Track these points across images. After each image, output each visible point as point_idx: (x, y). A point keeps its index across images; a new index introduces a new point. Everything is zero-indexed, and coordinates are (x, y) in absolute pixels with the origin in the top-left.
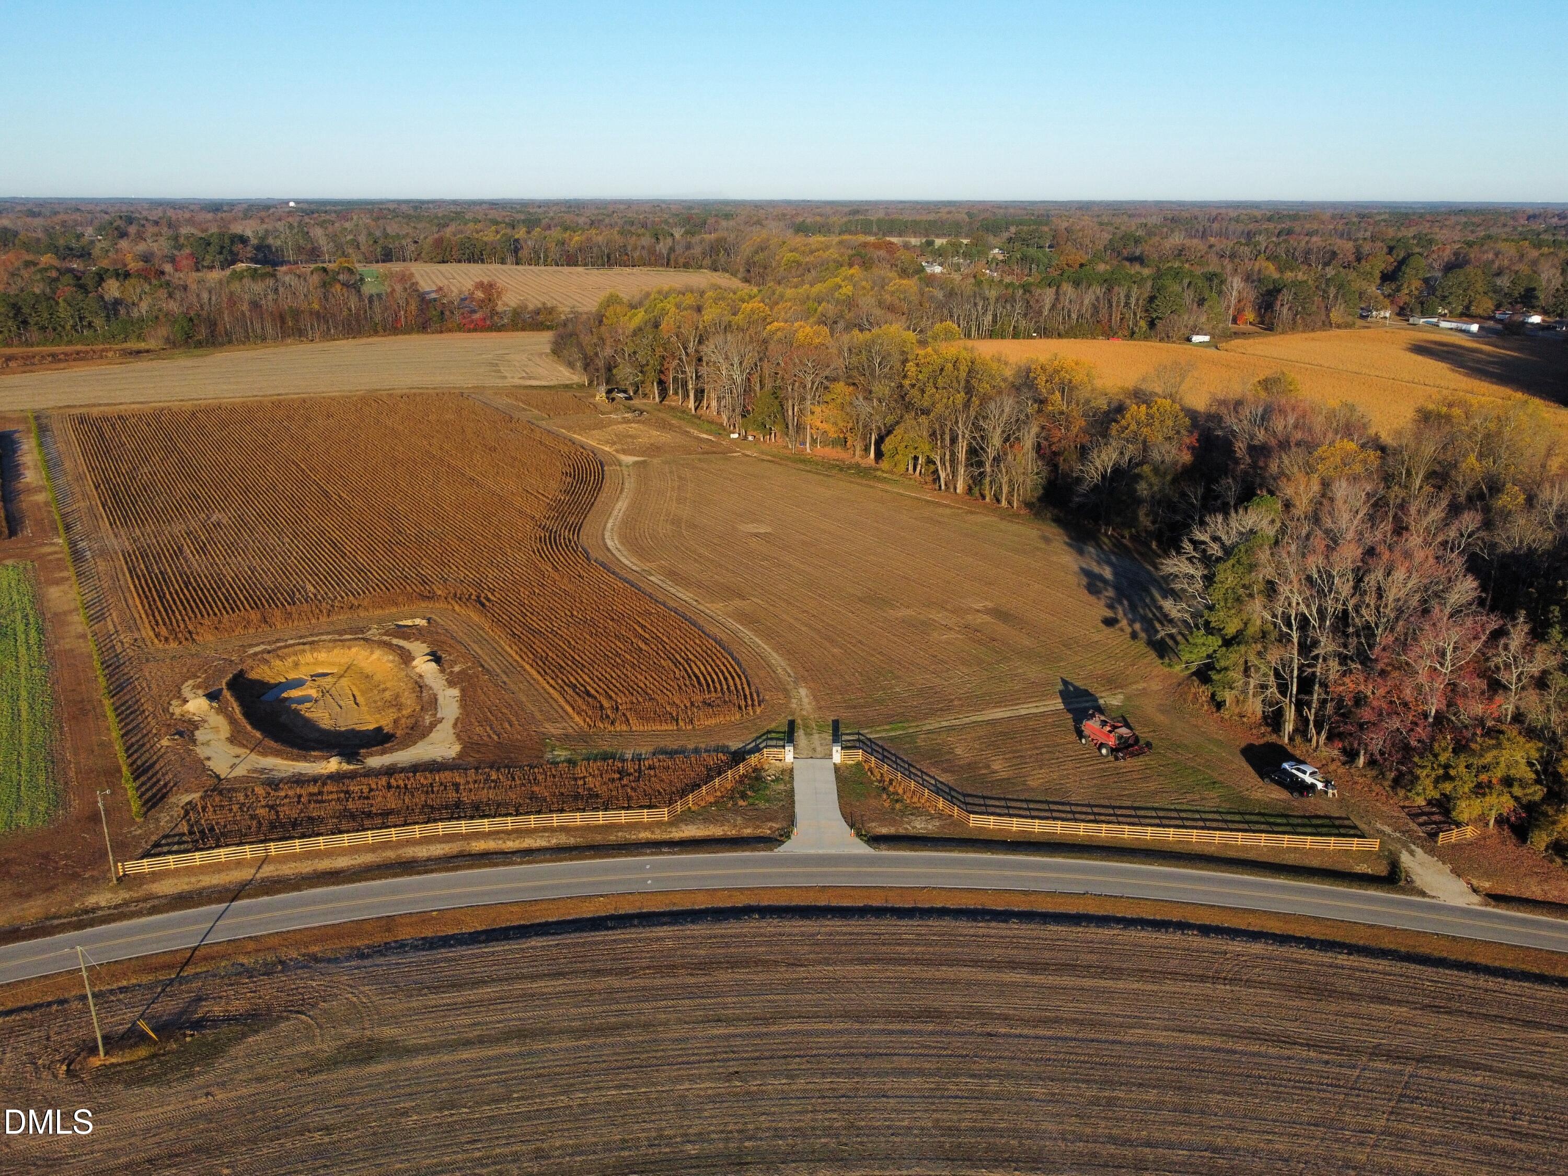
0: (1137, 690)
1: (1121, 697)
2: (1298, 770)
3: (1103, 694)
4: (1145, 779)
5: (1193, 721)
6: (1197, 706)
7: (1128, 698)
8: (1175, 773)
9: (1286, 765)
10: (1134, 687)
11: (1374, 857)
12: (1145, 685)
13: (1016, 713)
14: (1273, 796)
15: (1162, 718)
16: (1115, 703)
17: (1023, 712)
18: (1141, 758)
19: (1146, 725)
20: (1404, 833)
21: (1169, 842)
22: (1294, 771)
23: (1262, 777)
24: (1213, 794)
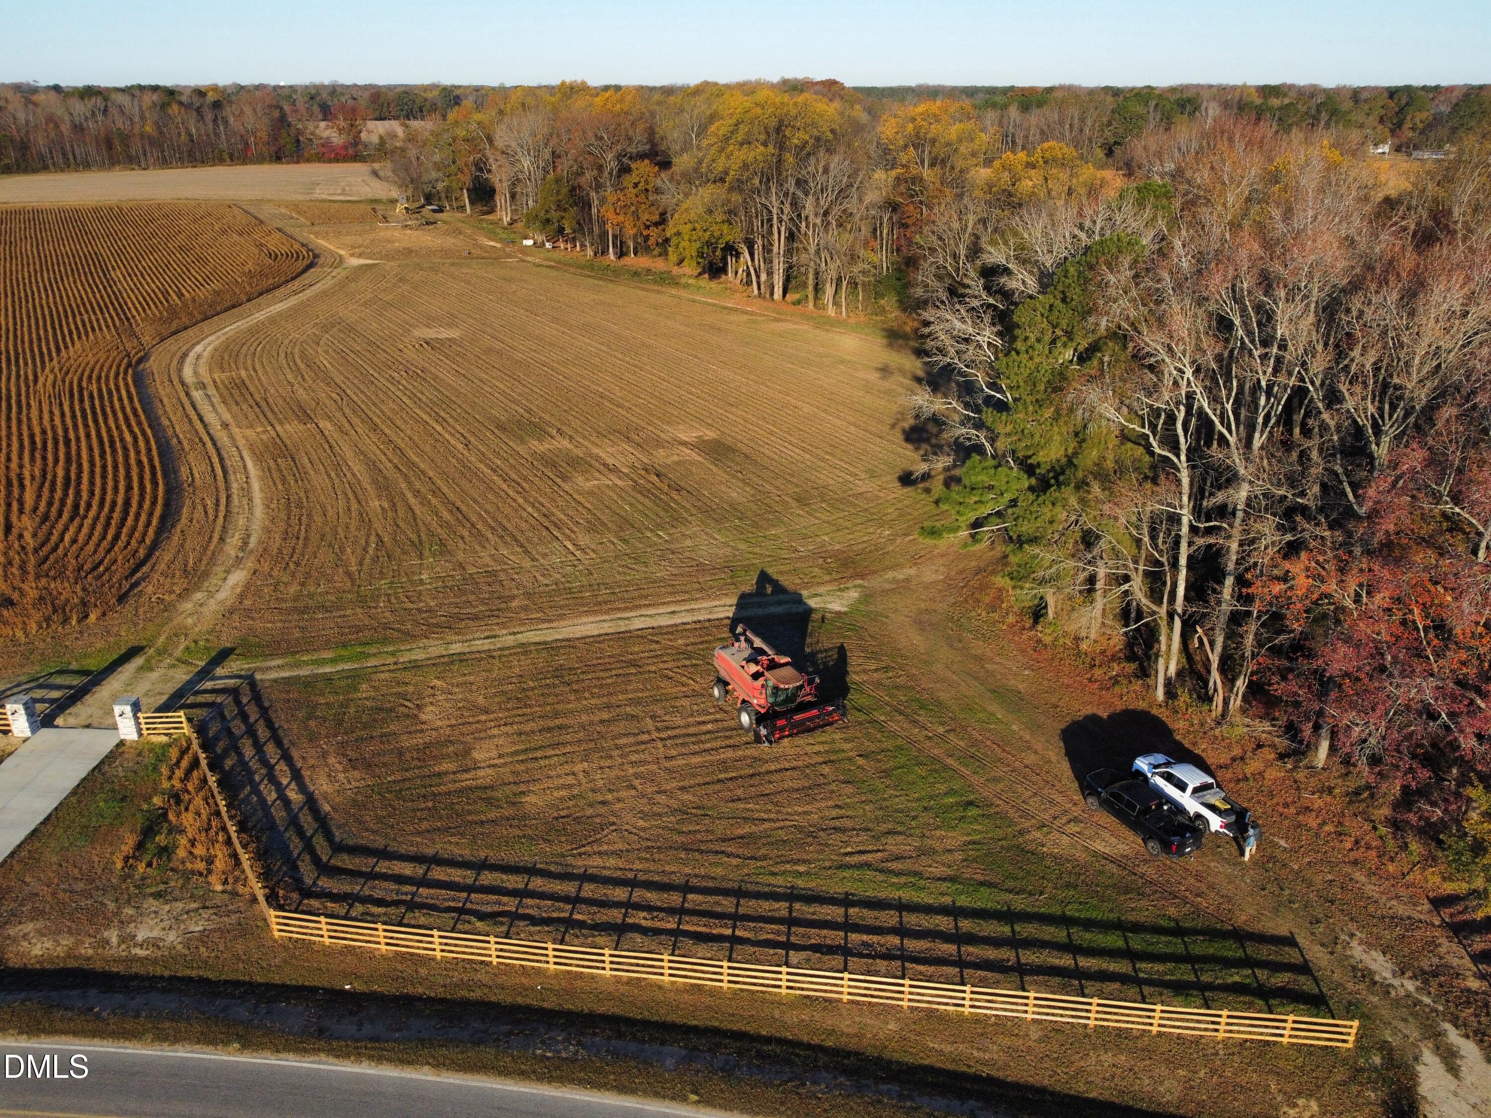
0: (895, 581)
1: (854, 594)
2: (1169, 778)
3: (821, 590)
4: (807, 793)
5: (979, 647)
6: (995, 616)
7: (867, 597)
8: (887, 773)
9: (1142, 764)
10: (890, 575)
11: (1340, 1075)
12: (912, 571)
13: (622, 626)
14: (1099, 846)
15: (917, 639)
16: (836, 606)
17: (638, 624)
18: (819, 736)
19: (875, 656)
20: (1425, 976)
21: (778, 1002)
22: (1160, 782)
23: (1087, 788)
24: (955, 838)
